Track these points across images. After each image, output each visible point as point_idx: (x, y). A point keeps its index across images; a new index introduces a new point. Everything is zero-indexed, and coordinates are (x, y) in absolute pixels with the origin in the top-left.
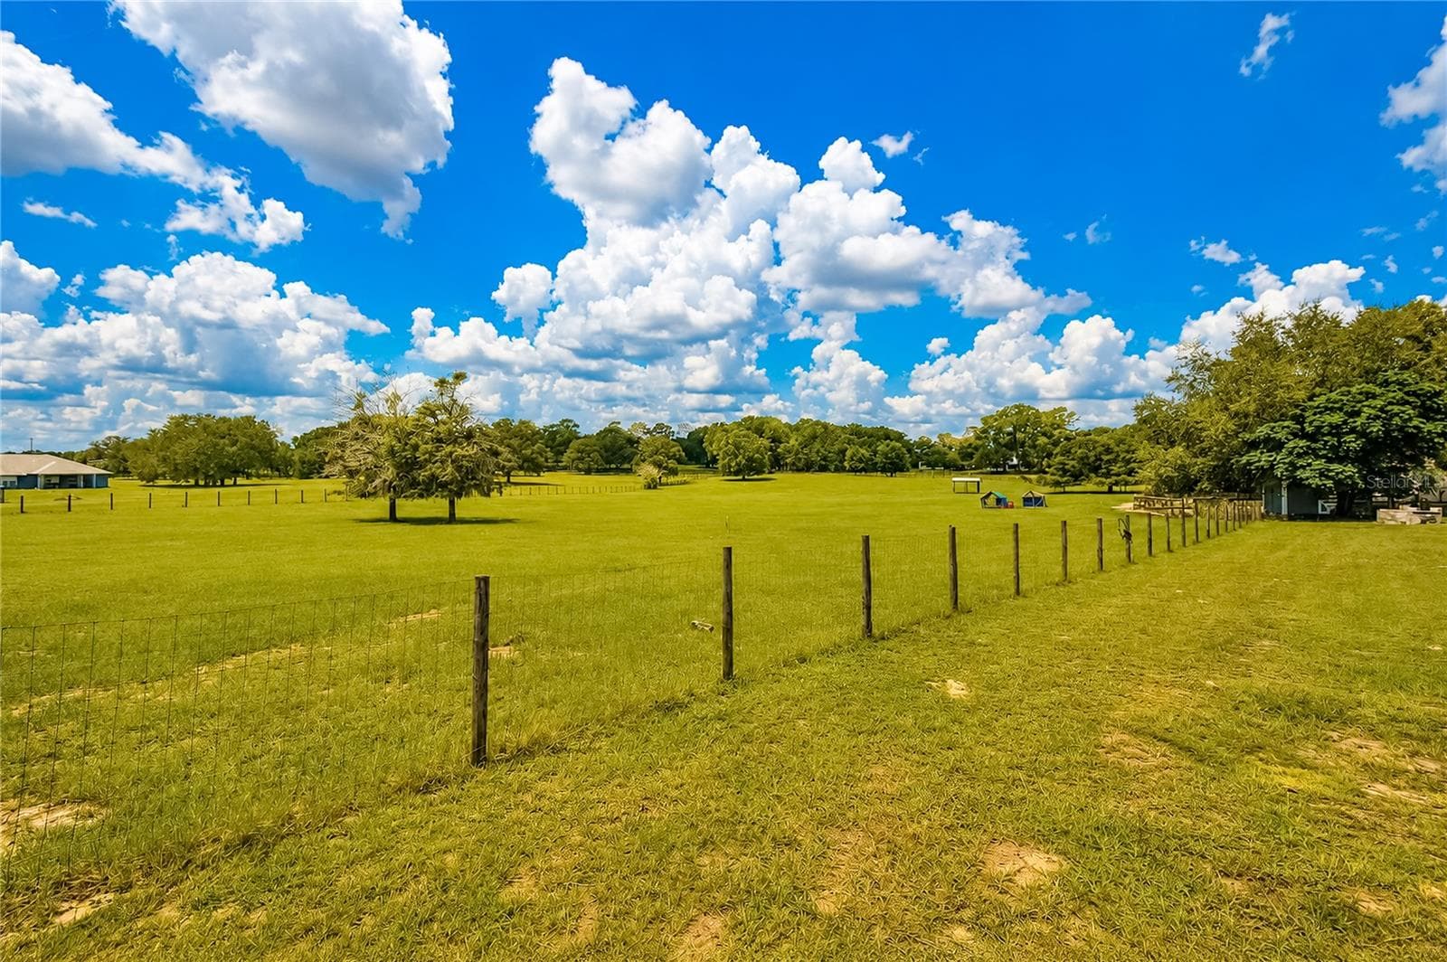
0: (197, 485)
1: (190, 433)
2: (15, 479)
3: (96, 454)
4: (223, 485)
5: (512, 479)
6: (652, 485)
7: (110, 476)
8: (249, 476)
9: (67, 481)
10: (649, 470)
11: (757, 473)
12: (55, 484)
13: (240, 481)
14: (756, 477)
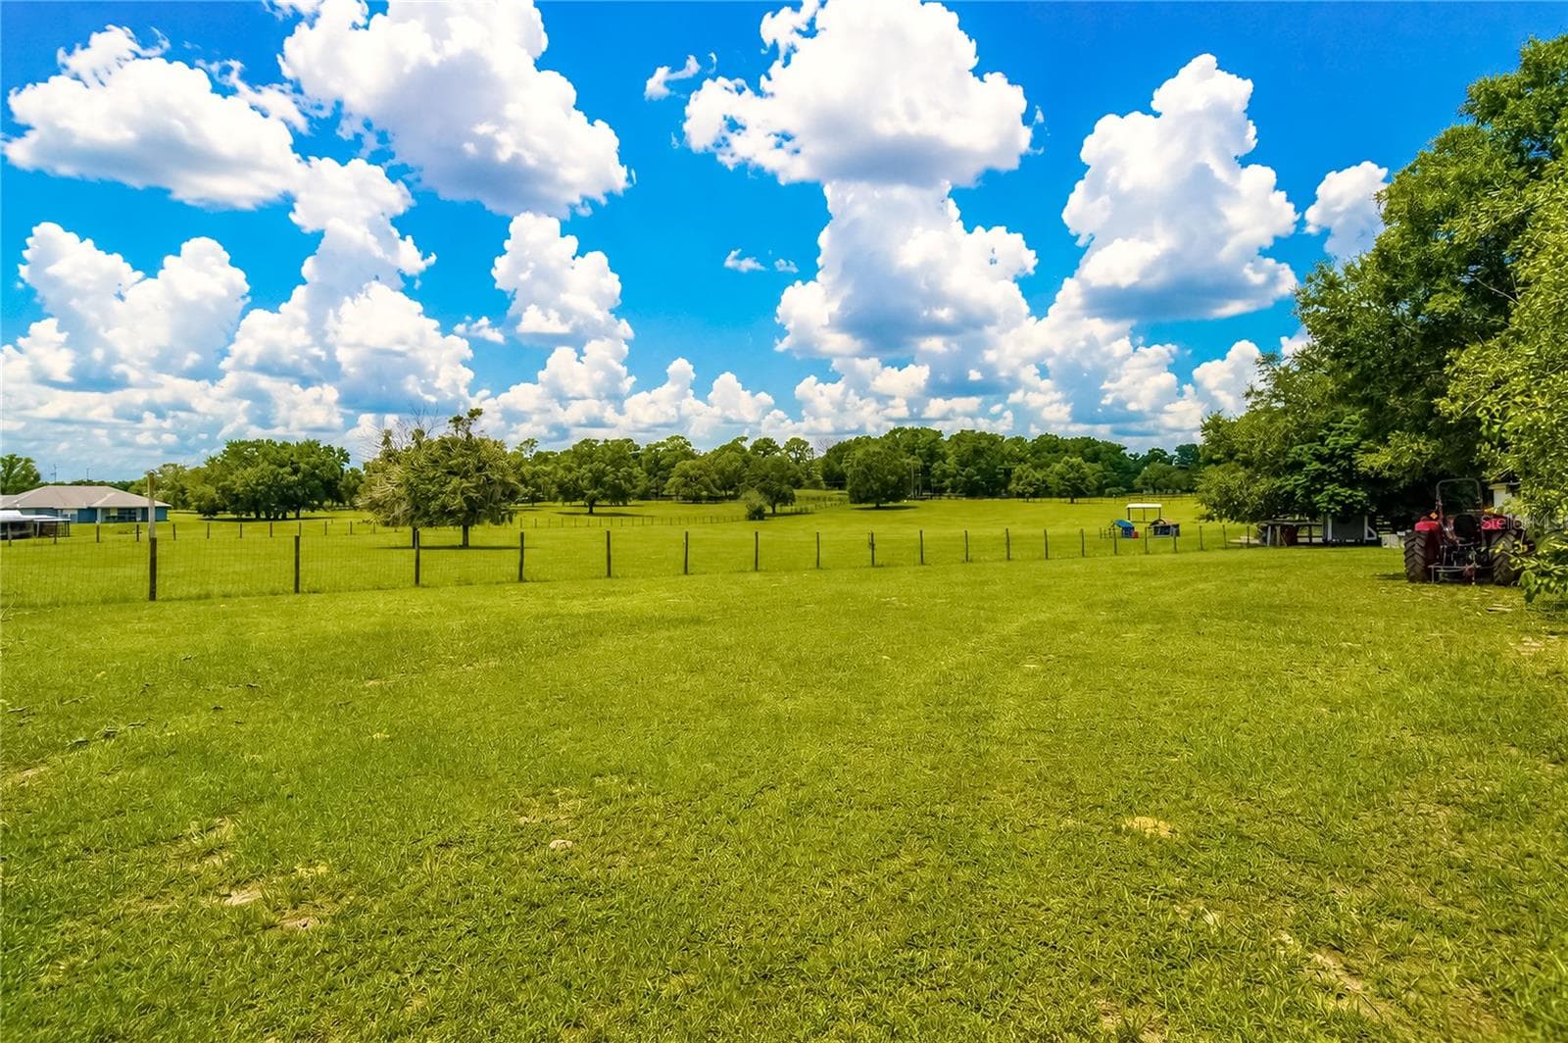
0: (258, 519)
1: (249, 461)
2: (76, 512)
3: (153, 483)
4: (284, 518)
5: (595, 510)
6: (757, 515)
7: (169, 508)
8: (313, 508)
9: (126, 515)
10: (755, 498)
11: (895, 501)
12: (114, 517)
13: (303, 513)
14: (891, 504)
